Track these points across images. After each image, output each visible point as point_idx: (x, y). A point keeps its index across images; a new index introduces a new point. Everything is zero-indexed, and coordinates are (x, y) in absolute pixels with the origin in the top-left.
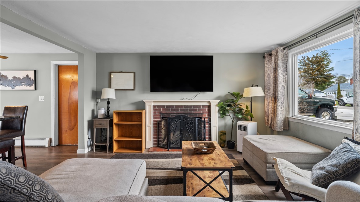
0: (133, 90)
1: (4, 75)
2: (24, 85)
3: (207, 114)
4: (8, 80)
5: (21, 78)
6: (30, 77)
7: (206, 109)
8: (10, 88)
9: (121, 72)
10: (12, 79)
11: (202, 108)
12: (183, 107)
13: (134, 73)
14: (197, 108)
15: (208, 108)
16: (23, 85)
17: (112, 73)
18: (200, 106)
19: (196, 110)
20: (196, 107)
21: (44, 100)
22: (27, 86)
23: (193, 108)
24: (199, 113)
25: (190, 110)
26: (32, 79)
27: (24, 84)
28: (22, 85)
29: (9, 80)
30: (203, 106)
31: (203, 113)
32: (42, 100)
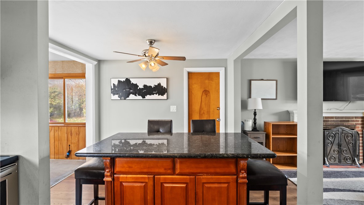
0: (276, 99)
1: (134, 83)
3: (360, 126)
4: (138, 88)
5: (153, 86)
6: (162, 85)
7: (359, 120)
8: (140, 97)
9: (262, 80)
10: (143, 87)
11: (354, 119)
12: (333, 119)
13: (277, 81)
14: (350, 119)
15: (361, 119)
16: (155, 94)
17: (252, 81)
18: (353, 117)
19: (348, 121)
20: (348, 119)
21: (176, 111)
22: (158, 95)
23: (344, 119)
24: (351, 124)
25: (341, 121)
26: (164, 87)
28: (153, 94)
29: (140, 88)
30: (356, 117)
31: (356, 124)
32: (173, 111)
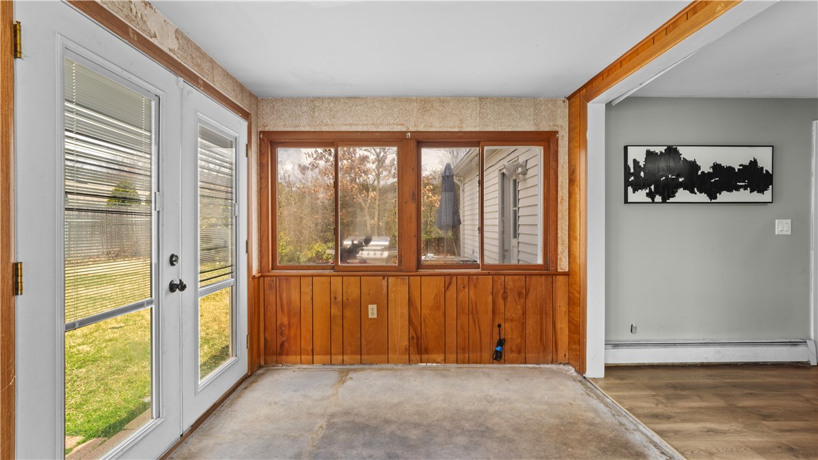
1: (689, 159)
2: (745, 188)
4: (700, 173)
5: (737, 168)
6: (760, 165)
8: (703, 197)
10: (711, 171)
16: (741, 190)
21: (790, 233)
22: (751, 192)
26: (766, 171)
27: (741, 187)
28: (738, 188)
29: (703, 172)
32: (783, 233)
